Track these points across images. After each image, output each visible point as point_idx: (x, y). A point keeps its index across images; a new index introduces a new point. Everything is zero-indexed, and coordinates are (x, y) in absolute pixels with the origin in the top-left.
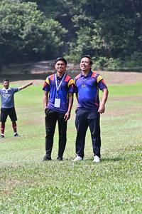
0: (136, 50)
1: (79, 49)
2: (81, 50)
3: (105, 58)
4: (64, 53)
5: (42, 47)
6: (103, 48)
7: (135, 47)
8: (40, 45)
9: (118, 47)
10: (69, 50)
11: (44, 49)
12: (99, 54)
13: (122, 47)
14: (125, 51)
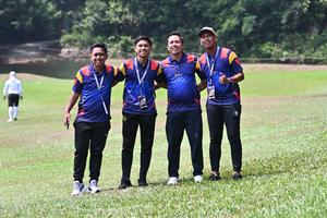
0: (181, 25)
1: (88, 22)
2: (90, 24)
3: (129, 39)
4: (64, 31)
5: (27, 20)
6: (127, 21)
7: (179, 20)
8: (24, 17)
9: (151, 20)
10: (72, 25)
11: (29, 22)
12: (121, 32)
13: (158, 20)
14: (163, 27)
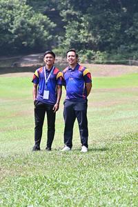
0: (122, 44)
1: (67, 42)
2: (69, 43)
3: (92, 52)
4: (53, 47)
5: (31, 41)
6: (90, 41)
7: (122, 41)
8: (30, 39)
9: (105, 41)
10: (58, 44)
11: (33, 42)
12: (87, 48)
13: (109, 40)
14: (112, 44)
